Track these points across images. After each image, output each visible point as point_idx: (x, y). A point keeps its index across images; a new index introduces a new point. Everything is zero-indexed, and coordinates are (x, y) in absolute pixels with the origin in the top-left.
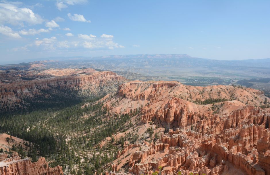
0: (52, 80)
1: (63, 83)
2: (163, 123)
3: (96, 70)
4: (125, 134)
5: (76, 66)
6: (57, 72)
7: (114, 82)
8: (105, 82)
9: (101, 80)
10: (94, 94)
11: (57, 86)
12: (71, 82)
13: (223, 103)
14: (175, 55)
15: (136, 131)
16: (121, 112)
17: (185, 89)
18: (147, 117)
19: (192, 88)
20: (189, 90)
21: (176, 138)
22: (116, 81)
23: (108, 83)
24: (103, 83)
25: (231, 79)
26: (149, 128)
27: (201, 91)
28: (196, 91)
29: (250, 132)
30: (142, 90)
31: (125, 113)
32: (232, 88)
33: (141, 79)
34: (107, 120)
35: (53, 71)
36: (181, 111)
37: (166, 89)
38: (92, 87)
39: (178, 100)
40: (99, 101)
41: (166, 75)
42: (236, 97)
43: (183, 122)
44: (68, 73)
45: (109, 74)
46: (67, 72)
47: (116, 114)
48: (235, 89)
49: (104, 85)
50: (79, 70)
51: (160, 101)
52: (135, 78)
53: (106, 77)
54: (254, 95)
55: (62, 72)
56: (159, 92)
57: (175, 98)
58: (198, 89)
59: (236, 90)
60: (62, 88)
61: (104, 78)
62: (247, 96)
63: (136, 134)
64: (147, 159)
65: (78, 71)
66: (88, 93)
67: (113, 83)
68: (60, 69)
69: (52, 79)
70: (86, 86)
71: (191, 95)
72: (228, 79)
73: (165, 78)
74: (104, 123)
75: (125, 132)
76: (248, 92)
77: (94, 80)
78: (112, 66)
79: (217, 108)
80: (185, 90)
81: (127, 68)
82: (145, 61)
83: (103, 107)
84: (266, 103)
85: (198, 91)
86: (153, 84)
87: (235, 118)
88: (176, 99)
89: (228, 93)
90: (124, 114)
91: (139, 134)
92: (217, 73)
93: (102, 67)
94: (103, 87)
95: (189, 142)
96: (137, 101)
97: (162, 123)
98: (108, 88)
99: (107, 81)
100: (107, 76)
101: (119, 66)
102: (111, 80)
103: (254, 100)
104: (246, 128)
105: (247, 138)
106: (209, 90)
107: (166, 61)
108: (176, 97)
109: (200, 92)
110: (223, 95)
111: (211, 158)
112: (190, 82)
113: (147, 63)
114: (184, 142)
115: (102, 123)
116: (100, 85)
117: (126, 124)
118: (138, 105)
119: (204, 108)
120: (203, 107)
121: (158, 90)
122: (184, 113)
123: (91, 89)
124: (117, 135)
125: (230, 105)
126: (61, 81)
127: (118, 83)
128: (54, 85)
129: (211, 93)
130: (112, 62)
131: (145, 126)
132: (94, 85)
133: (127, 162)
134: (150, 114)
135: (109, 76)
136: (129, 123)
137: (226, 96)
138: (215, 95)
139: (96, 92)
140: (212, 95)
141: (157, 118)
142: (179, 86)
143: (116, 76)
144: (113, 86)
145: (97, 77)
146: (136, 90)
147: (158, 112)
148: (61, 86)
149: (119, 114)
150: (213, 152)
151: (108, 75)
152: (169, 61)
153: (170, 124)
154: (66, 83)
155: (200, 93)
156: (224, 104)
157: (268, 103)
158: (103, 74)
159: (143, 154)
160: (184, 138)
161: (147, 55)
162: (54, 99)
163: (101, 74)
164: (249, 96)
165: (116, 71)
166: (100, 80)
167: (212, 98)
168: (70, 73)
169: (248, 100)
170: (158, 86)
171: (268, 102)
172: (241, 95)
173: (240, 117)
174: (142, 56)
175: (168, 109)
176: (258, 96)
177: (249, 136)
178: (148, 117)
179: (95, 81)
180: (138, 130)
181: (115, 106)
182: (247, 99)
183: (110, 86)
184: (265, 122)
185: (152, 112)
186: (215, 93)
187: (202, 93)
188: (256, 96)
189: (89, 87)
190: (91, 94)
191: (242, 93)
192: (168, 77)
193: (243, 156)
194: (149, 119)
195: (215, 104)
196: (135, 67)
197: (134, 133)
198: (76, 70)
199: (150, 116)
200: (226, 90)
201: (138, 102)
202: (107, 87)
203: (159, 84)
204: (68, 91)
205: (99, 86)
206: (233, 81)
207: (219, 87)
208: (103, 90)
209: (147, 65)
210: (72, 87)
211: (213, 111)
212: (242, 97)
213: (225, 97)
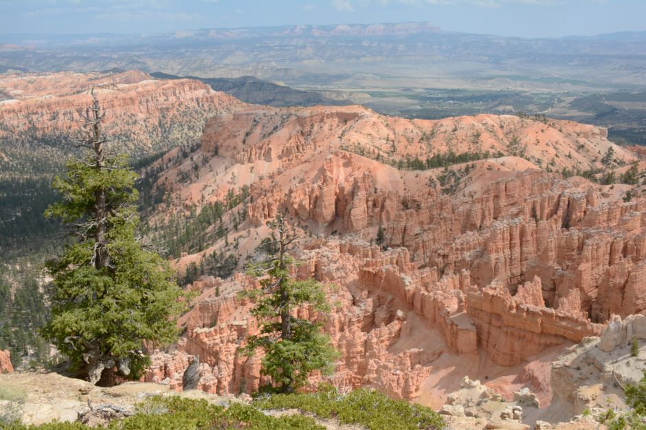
0: (9, 108)
1: (45, 117)
2: (307, 224)
3: (152, 75)
4: (204, 256)
5: (92, 65)
6: (30, 82)
7: (205, 111)
8: (175, 112)
9: (164, 106)
10: (143, 148)
11: (26, 128)
12: (70, 113)
13: (473, 164)
14: (395, 24)
15: (232, 247)
16: (203, 197)
17: (383, 127)
18: (263, 209)
19: (403, 125)
20: (393, 130)
21: (309, 259)
22: (210, 109)
23: (185, 113)
24: (170, 114)
25: (554, 96)
26: (269, 239)
27: (428, 133)
28: (412, 132)
29: (511, 240)
30: (264, 132)
31: (214, 199)
32: (516, 122)
33: (288, 100)
34: (163, 221)
35: (15, 79)
36: (354, 189)
37: (331, 130)
38: (136, 128)
39: (351, 158)
40: (149, 168)
41: (363, 88)
42: (523, 146)
43: (357, 220)
44: (65, 85)
45: (187, 88)
46: (62, 84)
47: (188, 202)
48: (522, 126)
49: (173, 122)
50: (100, 76)
51: (306, 162)
52: (270, 98)
53: (178, 98)
54: (577, 141)
55: (44, 82)
56: (313, 137)
57: (342, 153)
58: (419, 128)
59: (526, 127)
60: (44, 131)
61: (172, 99)
62: (557, 143)
63: (231, 256)
64: (235, 318)
65: (96, 79)
66: (126, 145)
67: (200, 115)
68: (41, 72)
69: (9, 105)
70: (117, 125)
71: (396, 143)
72: (547, 94)
73: (361, 95)
74: (156, 229)
75: (202, 253)
76: (560, 131)
77: (141, 107)
78: (206, 61)
79: (453, 179)
80: (380, 131)
81: (250, 68)
82: (304, 47)
83: (155, 184)
84: (607, 161)
85: (419, 132)
86: (296, 116)
87: (491, 204)
88: (344, 157)
89: (501, 136)
90: (210, 204)
91: (241, 255)
92: (515, 78)
93: (173, 67)
94: (171, 125)
95: (338, 269)
96: (251, 165)
97: (304, 224)
98: (186, 130)
99: (183, 108)
100: (183, 94)
101: (227, 61)
102: (194, 104)
103: (574, 154)
104: (501, 229)
105: (501, 255)
106: (450, 129)
107: (365, 44)
108: (345, 150)
109: (424, 134)
110: (487, 142)
111: (379, 306)
112: (433, 107)
113: (310, 51)
114: (324, 270)
115: (149, 229)
116: (160, 122)
117: (210, 228)
118: (253, 175)
119: (418, 179)
120: (417, 176)
121: (310, 131)
122: (359, 194)
123: (134, 133)
124: (180, 261)
125: (488, 169)
126: (40, 110)
127: (214, 114)
128: (15, 123)
129: (454, 136)
130: (203, 50)
131: (257, 234)
132: (143, 123)
133: (183, 328)
134: (271, 200)
135: (189, 93)
136: (217, 228)
137: (496, 144)
138: (465, 143)
139: (150, 141)
140: (454, 142)
141: (290, 209)
142: (366, 120)
143: (208, 92)
144: (199, 124)
145: (150, 99)
146: (247, 134)
147: (292, 195)
148: (39, 126)
149: (197, 204)
150: (386, 291)
151: (183, 89)
152: (375, 44)
153: (326, 225)
154: (54, 117)
155: (422, 139)
156: (473, 167)
157: (615, 161)
158: (169, 88)
159: (223, 305)
160: (328, 258)
161: (310, 27)
162: (19, 167)
163: (163, 89)
164: (561, 142)
165: (217, 77)
166: (159, 107)
167: (454, 151)
168: (73, 86)
169: (557, 156)
170: (308, 120)
171: (614, 157)
172: (538, 142)
173: (503, 200)
174: (296, 30)
175: (320, 183)
176: (589, 143)
177: (507, 251)
178: (266, 209)
179: (144, 110)
180: (237, 245)
181: (189, 181)
182: (554, 152)
183: (192, 123)
184: (560, 212)
185: (276, 194)
186: (464, 137)
187: (426, 138)
188: (582, 143)
189: (127, 127)
190: (133, 148)
191: (540, 136)
192: (369, 93)
193: (443, 298)
194: (267, 213)
195: (449, 168)
196: (273, 64)
197: (228, 254)
198: (92, 75)
199: (269, 205)
200: (497, 127)
201: (252, 168)
202: (182, 126)
203: (313, 114)
204: (64, 141)
205: (157, 124)
206: (560, 101)
207: (478, 122)
208: (171, 136)
209: (309, 58)
210: (76, 127)
211: (443, 188)
212: (542, 147)
213: (492, 147)
